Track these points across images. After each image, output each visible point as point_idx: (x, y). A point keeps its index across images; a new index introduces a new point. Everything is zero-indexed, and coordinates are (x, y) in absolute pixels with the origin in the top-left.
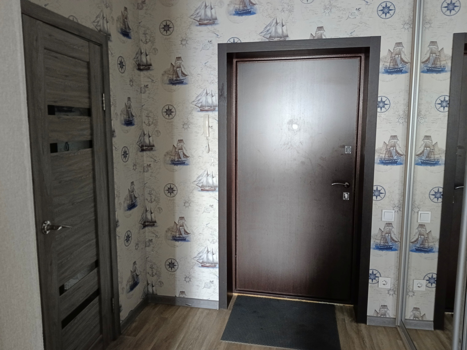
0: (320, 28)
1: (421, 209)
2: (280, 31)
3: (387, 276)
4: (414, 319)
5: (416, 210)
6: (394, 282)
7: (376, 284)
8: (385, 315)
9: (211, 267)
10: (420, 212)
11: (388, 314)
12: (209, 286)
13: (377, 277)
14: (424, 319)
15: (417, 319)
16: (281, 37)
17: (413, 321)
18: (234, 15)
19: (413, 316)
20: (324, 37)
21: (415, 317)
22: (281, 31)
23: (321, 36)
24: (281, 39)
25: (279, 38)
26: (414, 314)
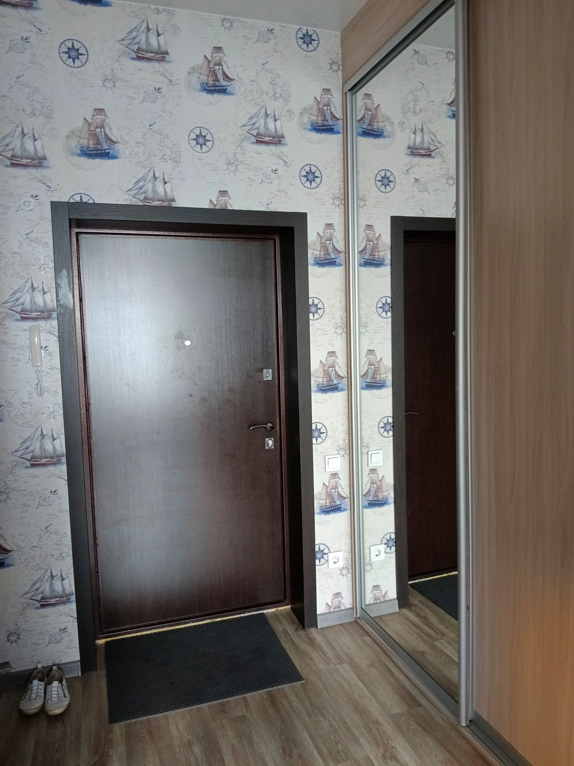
0: (223, 193)
1: (370, 449)
2: (160, 189)
3: (337, 550)
4: (375, 602)
5: (365, 451)
6: (347, 556)
7: (326, 565)
8: (339, 607)
9: (60, 603)
10: (370, 453)
11: (343, 604)
12: (59, 637)
13: (325, 554)
14: (387, 599)
15: (378, 601)
16: (163, 201)
17: (374, 606)
18: (79, 155)
19: (373, 599)
20: (230, 208)
21: (375, 599)
22: (163, 190)
23: (226, 206)
24: (164, 204)
25: (161, 202)
26: (374, 595)
